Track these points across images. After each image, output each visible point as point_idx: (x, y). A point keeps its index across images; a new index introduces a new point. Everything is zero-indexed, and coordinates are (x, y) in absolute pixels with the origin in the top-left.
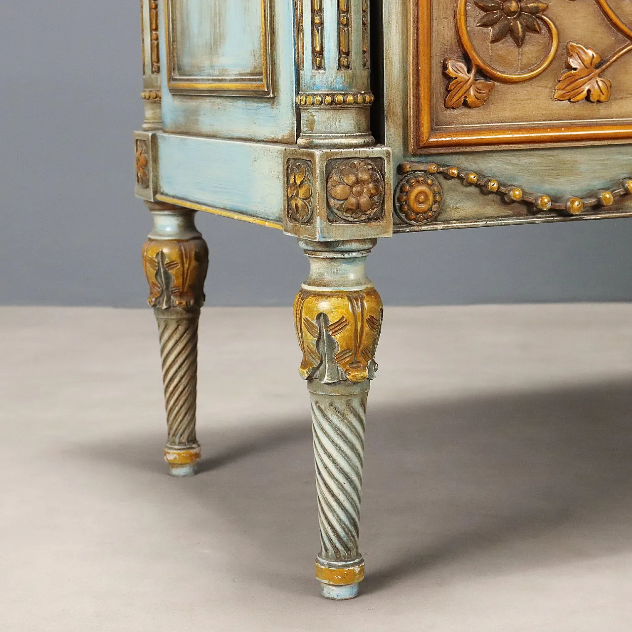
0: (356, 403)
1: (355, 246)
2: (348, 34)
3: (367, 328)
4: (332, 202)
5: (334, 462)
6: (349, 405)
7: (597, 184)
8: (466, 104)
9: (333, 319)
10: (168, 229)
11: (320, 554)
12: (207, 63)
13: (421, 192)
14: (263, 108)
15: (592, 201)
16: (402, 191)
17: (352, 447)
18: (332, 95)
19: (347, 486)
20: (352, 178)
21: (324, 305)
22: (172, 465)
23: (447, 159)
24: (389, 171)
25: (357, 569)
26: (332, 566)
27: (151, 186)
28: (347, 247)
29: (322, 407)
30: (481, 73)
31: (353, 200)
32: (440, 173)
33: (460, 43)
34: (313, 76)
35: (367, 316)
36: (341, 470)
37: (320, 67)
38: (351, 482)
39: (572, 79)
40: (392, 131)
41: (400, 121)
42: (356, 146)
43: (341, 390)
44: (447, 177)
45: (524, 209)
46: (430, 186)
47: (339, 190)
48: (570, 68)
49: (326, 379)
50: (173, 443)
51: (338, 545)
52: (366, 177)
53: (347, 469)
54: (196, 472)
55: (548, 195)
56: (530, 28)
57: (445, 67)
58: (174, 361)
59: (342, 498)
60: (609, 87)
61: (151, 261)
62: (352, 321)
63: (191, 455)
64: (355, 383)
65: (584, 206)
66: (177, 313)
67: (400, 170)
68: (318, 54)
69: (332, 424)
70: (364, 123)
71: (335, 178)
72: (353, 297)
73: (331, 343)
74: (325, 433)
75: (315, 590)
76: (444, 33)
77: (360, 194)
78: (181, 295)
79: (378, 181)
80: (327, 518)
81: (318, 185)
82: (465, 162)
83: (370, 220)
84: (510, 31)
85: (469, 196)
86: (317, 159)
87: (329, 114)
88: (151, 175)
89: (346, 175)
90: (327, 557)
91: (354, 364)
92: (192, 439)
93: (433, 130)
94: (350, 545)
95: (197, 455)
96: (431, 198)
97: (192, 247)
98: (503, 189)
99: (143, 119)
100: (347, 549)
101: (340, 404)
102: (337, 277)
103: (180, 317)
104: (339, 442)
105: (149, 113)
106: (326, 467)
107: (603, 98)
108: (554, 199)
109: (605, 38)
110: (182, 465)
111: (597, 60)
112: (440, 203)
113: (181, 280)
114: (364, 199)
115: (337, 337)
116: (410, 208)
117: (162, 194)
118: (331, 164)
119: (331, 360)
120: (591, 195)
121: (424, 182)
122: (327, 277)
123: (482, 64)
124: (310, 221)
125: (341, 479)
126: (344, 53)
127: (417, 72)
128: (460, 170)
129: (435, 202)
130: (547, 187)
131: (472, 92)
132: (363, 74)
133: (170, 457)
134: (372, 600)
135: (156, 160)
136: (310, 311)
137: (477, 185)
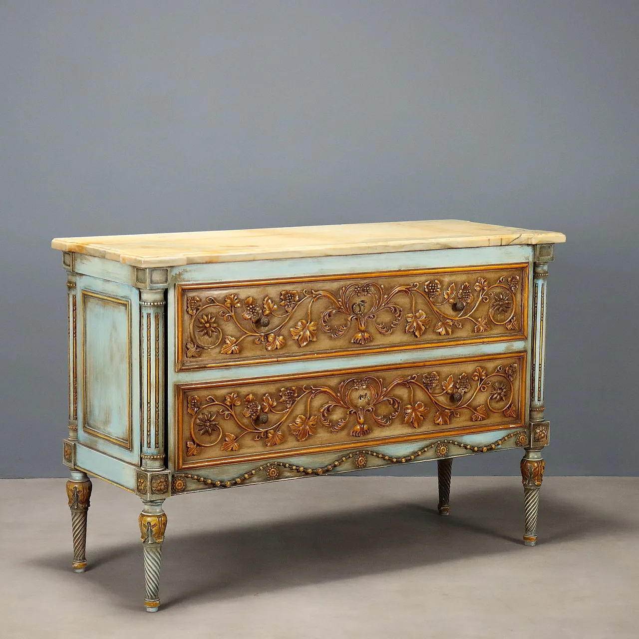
0: (159, 550)
1: (159, 501)
2: (158, 438)
3: (163, 526)
4: (153, 489)
5: (151, 568)
6: (156, 550)
7: (235, 476)
8: (193, 455)
9: (152, 524)
10: (77, 478)
11: (146, 598)
12: (102, 427)
13: (180, 483)
14: (127, 452)
15: (234, 482)
16: (173, 483)
17: (157, 563)
18: (153, 456)
19: (155, 576)
20: (159, 481)
21: (149, 519)
22: (76, 568)
23: (188, 472)
24: (170, 478)
25: (158, 602)
26: (150, 601)
27: (73, 462)
28: (157, 501)
29: (148, 550)
30: (198, 445)
31: (159, 488)
32: (185, 476)
33: (191, 436)
34: (147, 450)
35: (163, 522)
36: (154, 571)
37: (149, 447)
38: (156, 574)
39: (227, 444)
40: (170, 465)
41: (173, 461)
42: (160, 471)
43: (154, 545)
44: (187, 477)
45: (212, 486)
46: (182, 481)
47: (155, 485)
48: (226, 441)
49: (150, 542)
50: (77, 560)
51: (152, 594)
52: (163, 480)
53: (156, 570)
54: (85, 571)
55: (219, 481)
56: (213, 430)
57: (187, 444)
58: (78, 528)
59: (154, 579)
60: (239, 446)
61: (71, 490)
62: (158, 524)
63: (84, 565)
64: (158, 543)
65: (231, 483)
66: (81, 509)
67: (173, 476)
68: (149, 444)
69: (151, 556)
70: (162, 463)
71: (154, 481)
72: (158, 517)
73: (152, 531)
74: (148, 558)
75: (144, 610)
76: (187, 434)
77: (161, 485)
78: (82, 503)
79: (167, 481)
80: (149, 586)
81: (149, 483)
82: (193, 472)
83: (164, 493)
84: (207, 432)
85: (194, 483)
86: (149, 476)
87: (152, 461)
88: (73, 458)
89: (157, 480)
90: (148, 599)
91: (159, 537)
92: (84, 558)
93: (183, 464)
94: (156, 594)
95: (86, 564)
96: (182, 484)
97: (87, 485)
98: (205, 480)
99: (68, 436)
100: (155, 596)
101: (154, 550)
102: (154, 511)
103: (81, 511)
104: (153, 562)
105: (71, 434)
106: (149, 569)
107: (237, 449)
108: (221, 482)
109: (237, 430)
110: (80, 569)
111: (235, 438)
112: (185, 486)
113: (83, 497)
114: (163, 487)
115: (153, 529)
116: (176, 488)
117: (78, 466)
118: (153, 477)
119: (151, 536)
120: (234, 479)
121: (180, 480)
122: (150, 511)
123: (198, 443)
124: (145, 494)
125: (154, 574)
126: (157, 443)
127: (178, 447)
128: (191, 475)
129: (184, 485)
130: (219, 478)
131: (195, 451)
132: (162, 449)
133: (76, 565)
134: (163, 612)
135: (75, 453)
136: (145, 521)
137: (197, 479)
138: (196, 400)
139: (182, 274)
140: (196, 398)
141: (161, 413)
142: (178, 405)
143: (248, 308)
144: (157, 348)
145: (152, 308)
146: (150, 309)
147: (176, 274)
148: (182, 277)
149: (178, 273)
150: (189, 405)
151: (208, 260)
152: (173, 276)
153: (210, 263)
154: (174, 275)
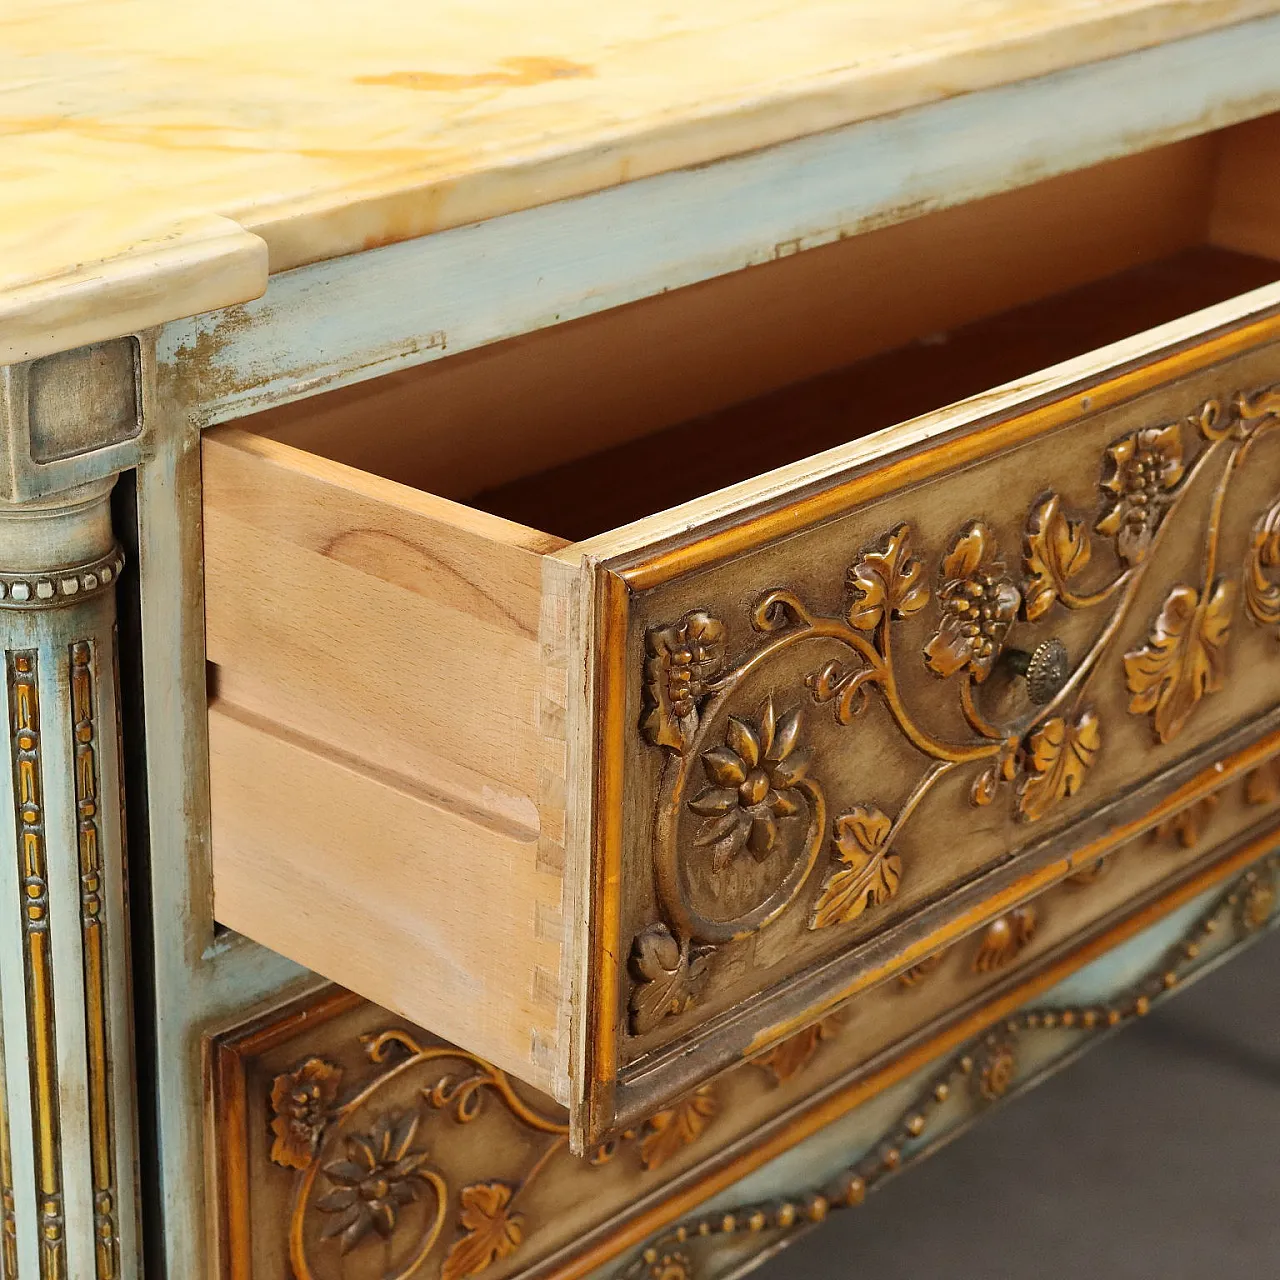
48: (466, 1232)
56: (403, 1204)
84: (373, 1226)
138: (320, 1083)
139: (219, 346)
140: (313, 1071)
141: (127, 1239)
142: (222, 1148)
143: (964, 605)
144: (90, 859)
145: (41, 618)
146: (32, 624)
147: (181, 352)
148: (217, 361)
149: (192, 343)
150: (277, 1126)
151: (376, 227)
152: (163, 367)
153: (391, 240)
154: (173, 361)
